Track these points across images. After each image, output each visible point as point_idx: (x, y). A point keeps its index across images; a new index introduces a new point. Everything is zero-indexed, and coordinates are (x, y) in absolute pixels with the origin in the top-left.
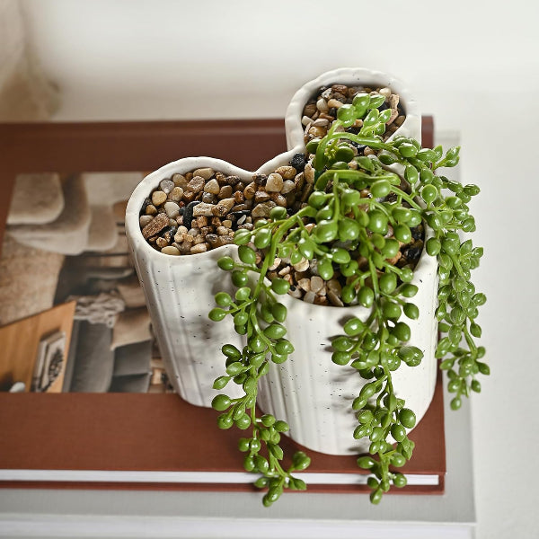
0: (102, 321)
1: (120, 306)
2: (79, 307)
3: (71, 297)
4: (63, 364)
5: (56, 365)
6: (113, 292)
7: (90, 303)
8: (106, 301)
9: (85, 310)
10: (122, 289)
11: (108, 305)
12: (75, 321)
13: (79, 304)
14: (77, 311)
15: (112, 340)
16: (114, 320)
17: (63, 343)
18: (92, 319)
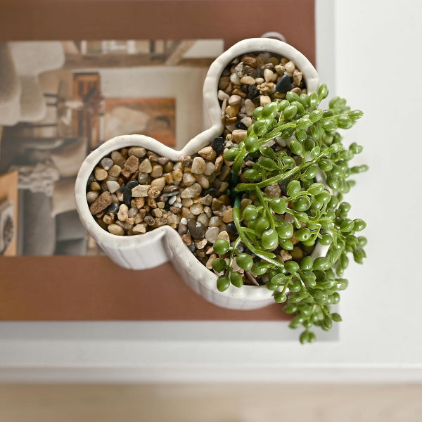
0: (41, 190)
1: (55, 176)
2: (22, 177)
3: (13, 167)
4: (14, 230)
5: (9, 231)
6: (48, 162)
7: (30, 172)
8: (43, 171)
9: (26, 179)
10: (55, 158)
11: (44, 174)
12: (19, 190)
13: (21, 174)
14: (20, 181)
15: (52, 207)
16: (51, 188)
17: (11, 211)
18: (33, 187)
